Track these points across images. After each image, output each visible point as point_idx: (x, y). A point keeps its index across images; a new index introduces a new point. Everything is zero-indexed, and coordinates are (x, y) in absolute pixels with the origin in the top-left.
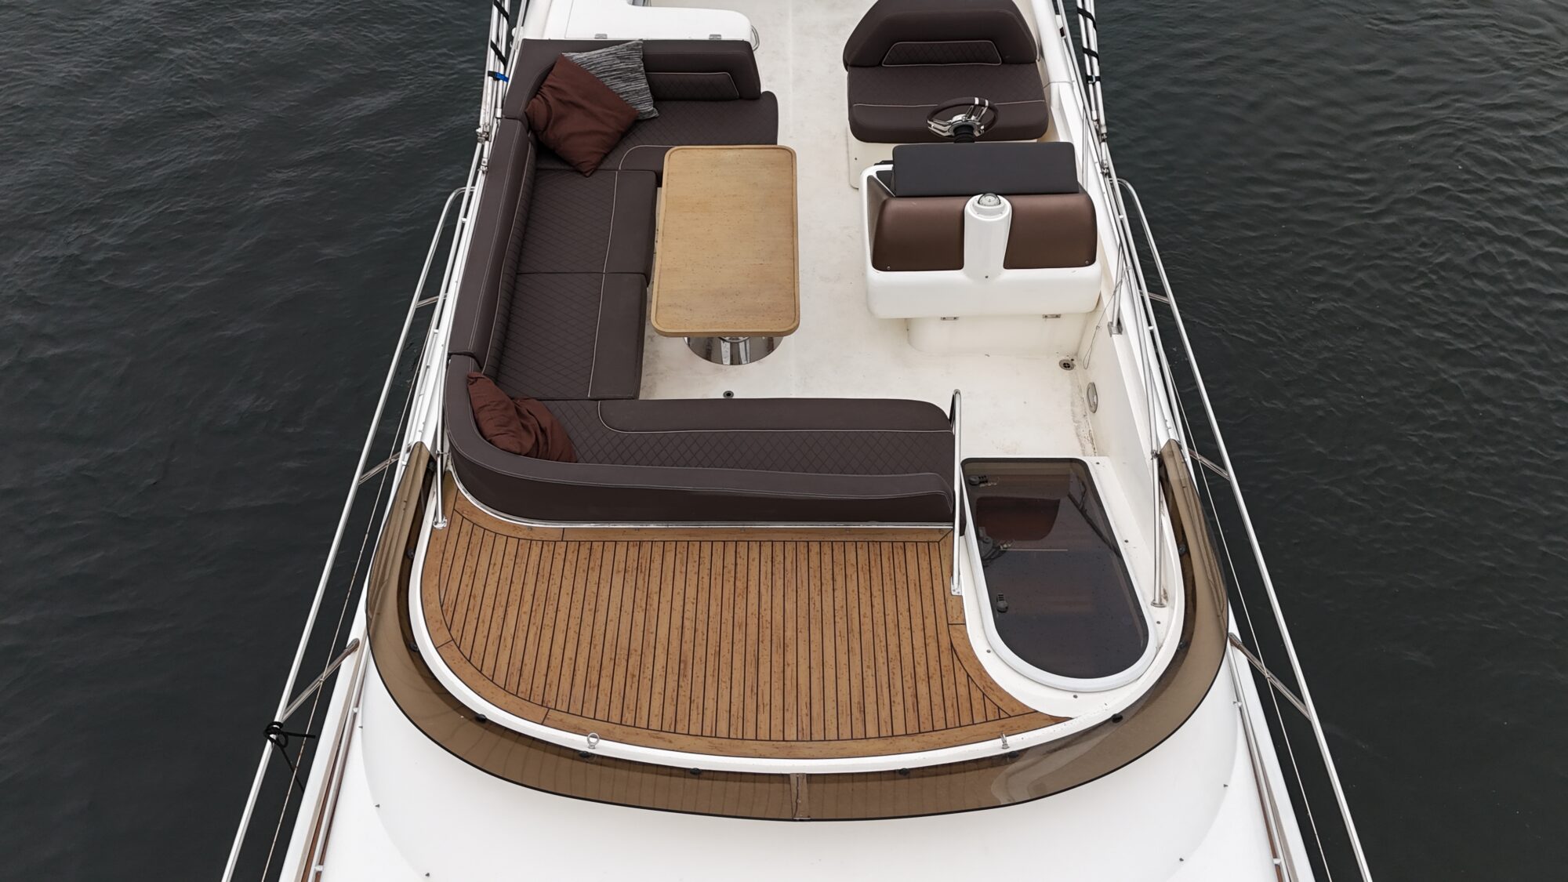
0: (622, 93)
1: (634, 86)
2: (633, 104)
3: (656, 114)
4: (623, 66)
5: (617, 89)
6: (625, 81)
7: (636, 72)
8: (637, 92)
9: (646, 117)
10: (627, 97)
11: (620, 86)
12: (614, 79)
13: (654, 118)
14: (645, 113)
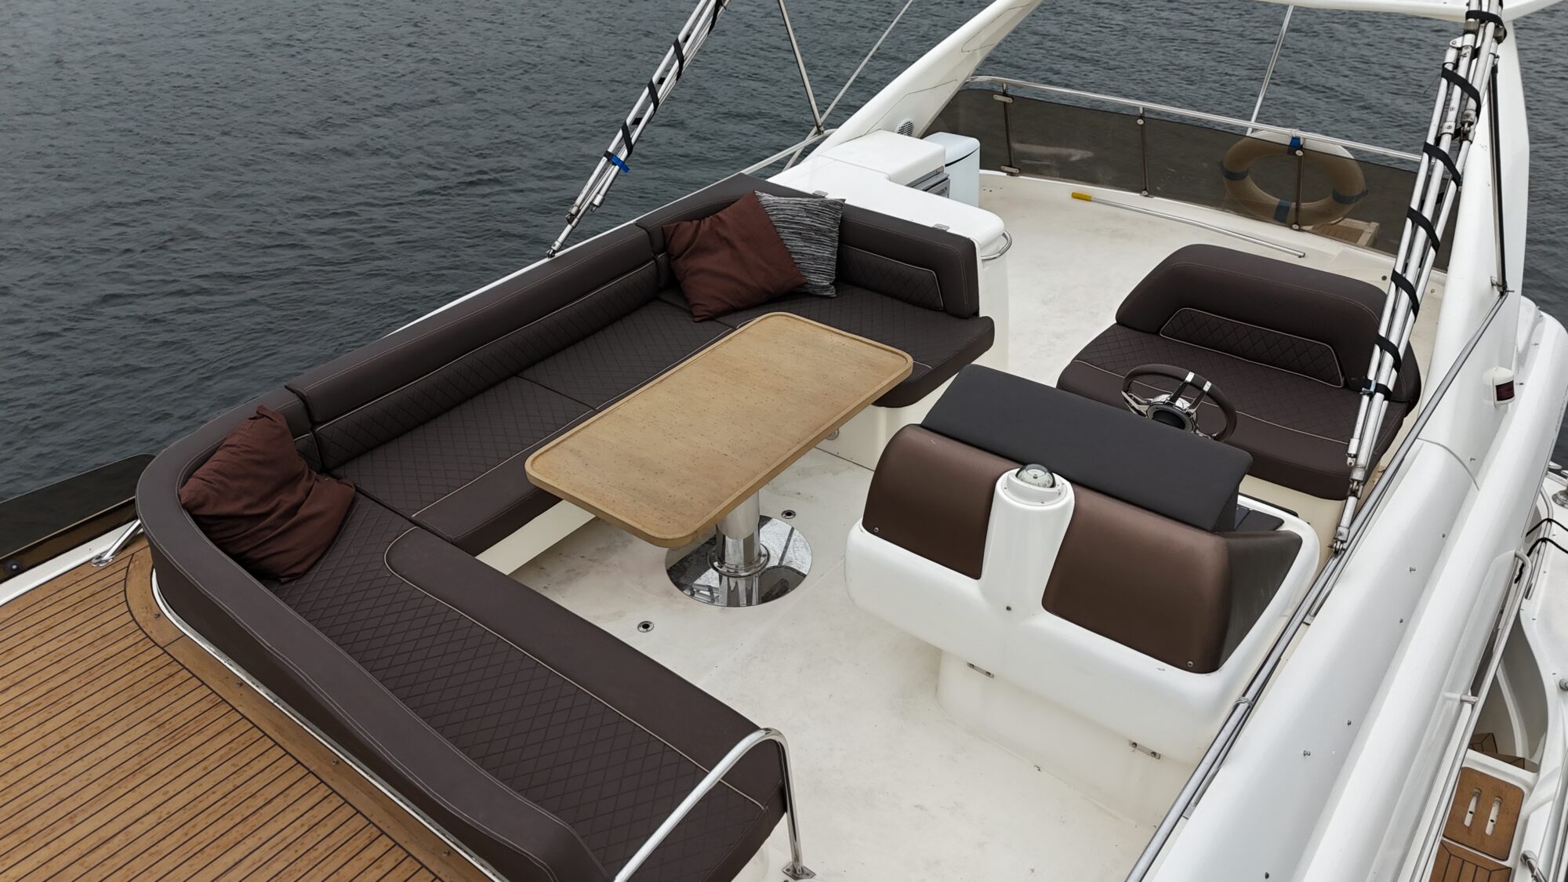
0: (796, 253)
1: (811, 249)
2: (804, 270)
3: (831, 292)
4: (807, 221)
5: (792, 246)
6: (805, 239)
7: (824, 235)
8: (815, 259)
9: (818, 291)
10: (800, 259)
11: (796, 244)
12: (793, 233)
13: (827, 297)
14: (817, 287)
